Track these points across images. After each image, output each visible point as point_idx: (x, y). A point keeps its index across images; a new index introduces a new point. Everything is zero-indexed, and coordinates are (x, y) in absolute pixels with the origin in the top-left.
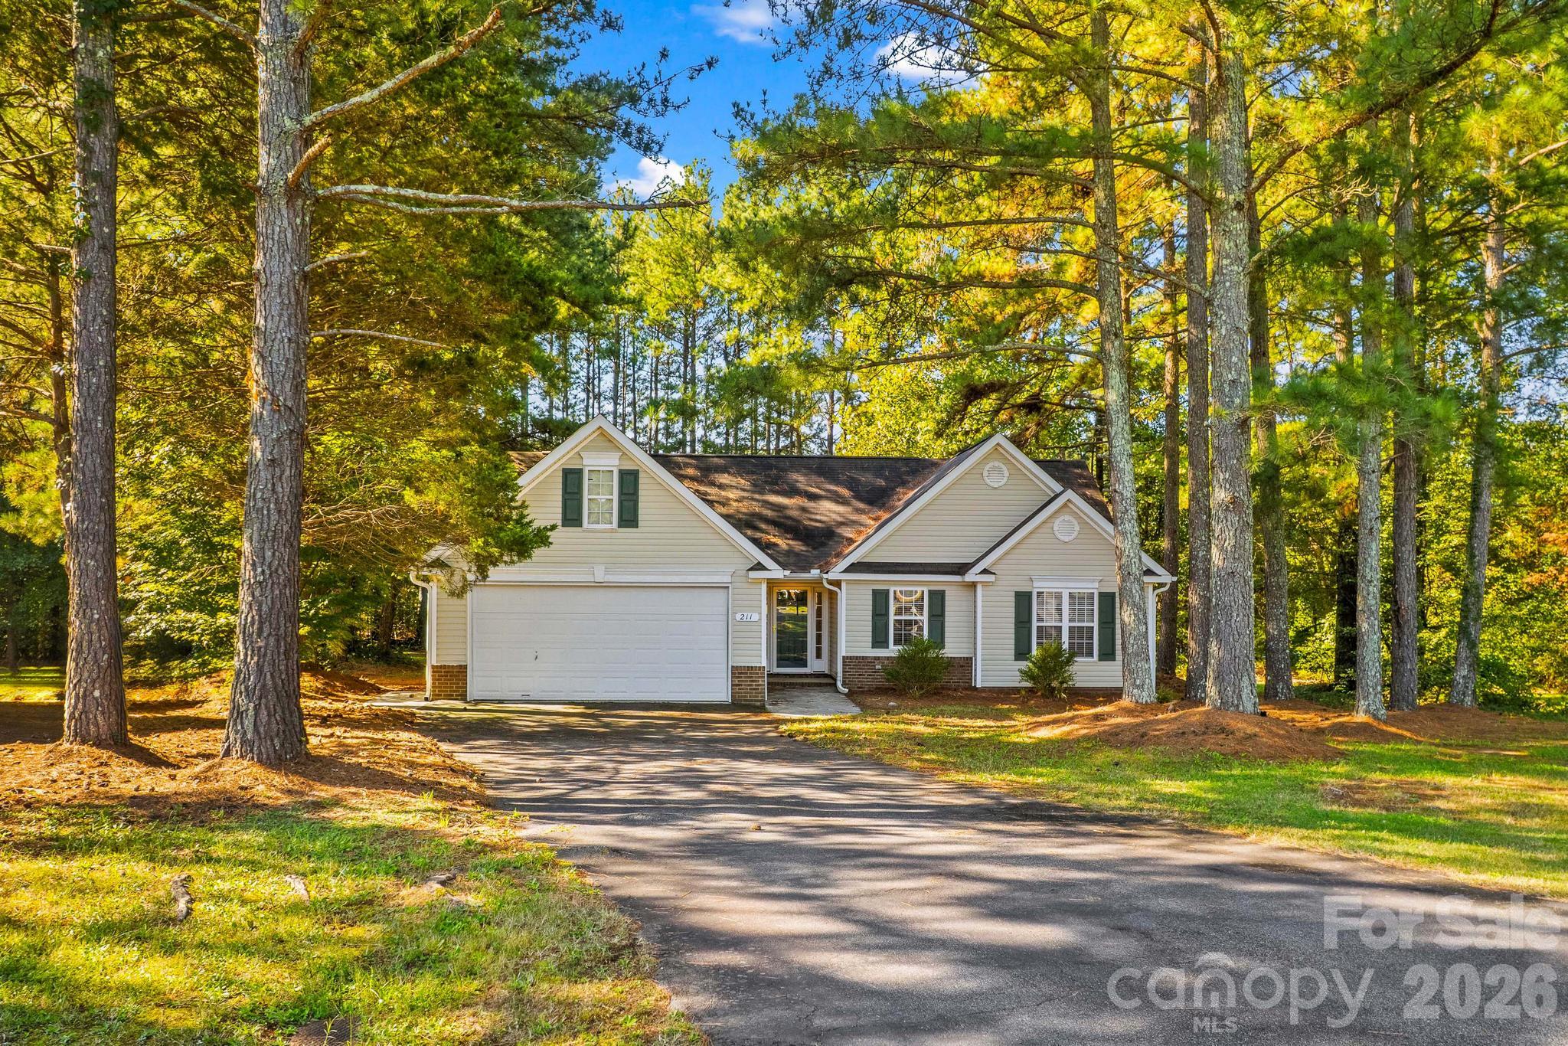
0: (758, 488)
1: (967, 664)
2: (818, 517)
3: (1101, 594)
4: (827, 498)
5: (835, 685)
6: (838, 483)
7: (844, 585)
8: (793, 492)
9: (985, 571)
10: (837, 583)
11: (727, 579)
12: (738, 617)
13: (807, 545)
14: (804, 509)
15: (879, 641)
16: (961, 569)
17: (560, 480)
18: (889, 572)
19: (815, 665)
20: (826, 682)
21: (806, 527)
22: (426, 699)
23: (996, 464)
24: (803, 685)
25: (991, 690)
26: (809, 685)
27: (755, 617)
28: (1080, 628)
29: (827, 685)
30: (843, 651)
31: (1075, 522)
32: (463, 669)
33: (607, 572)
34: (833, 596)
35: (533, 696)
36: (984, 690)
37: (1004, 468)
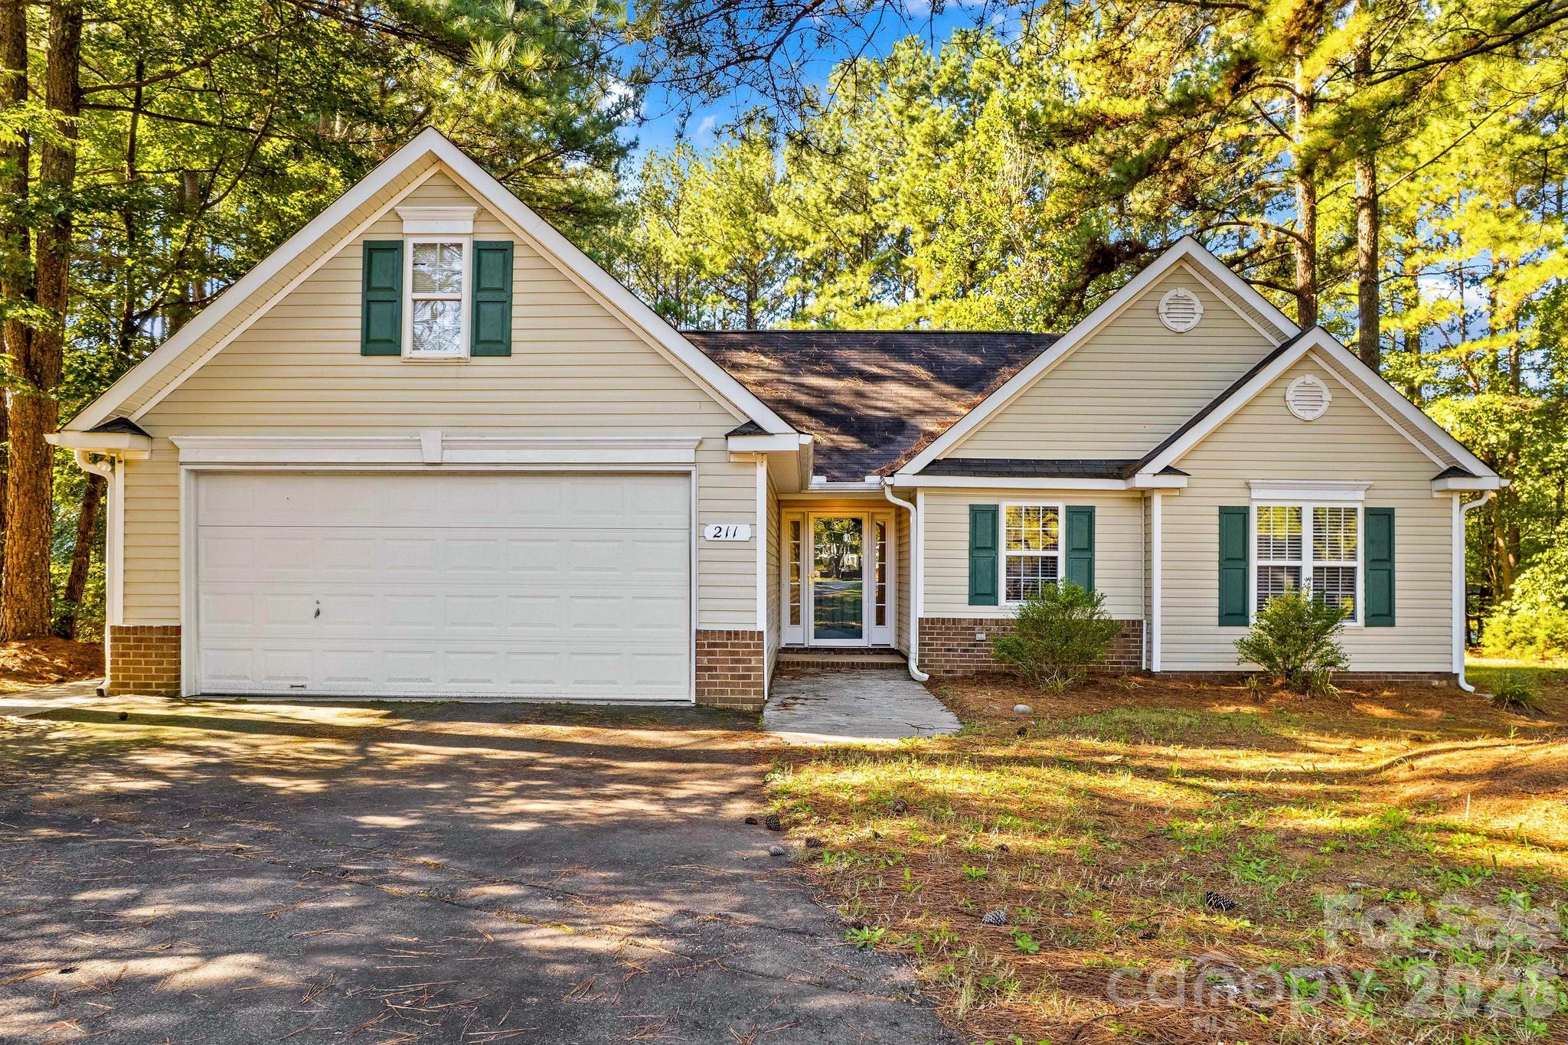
0: (792, 368)
1: (1133, 632)
2: (879, 404)
3: (1370, 512)
4: (892, 379)
5: (906, 666)
6: (911, 361)
7: (921, 498)
8: (843, 371)
9: (1168, 470)
10: (910, 494)
11: (687, 456)
12: (710, 532)
13: (863, 441)
14: (860, 394)
15: (983, 593)
16: (1124, 469)
17: (359, 264)
18: (1000, 474)
19: (874, 635)
20: (892, 661)
21: (859, 418)
22: (101, 693)
23: (1182, 292)
24: (853, 666)
25: (1179, 676)
26: (864, 666)
27: (744, 532)
28: (1333, 570)
29: (892, 666)
30: (919, 609)
31: (1324, 387)
32: (172, 635)
33: (446, 444)
34: (902, 515)
35: (314, 688)
36: (1166, 676)
37: (1195, 299)
